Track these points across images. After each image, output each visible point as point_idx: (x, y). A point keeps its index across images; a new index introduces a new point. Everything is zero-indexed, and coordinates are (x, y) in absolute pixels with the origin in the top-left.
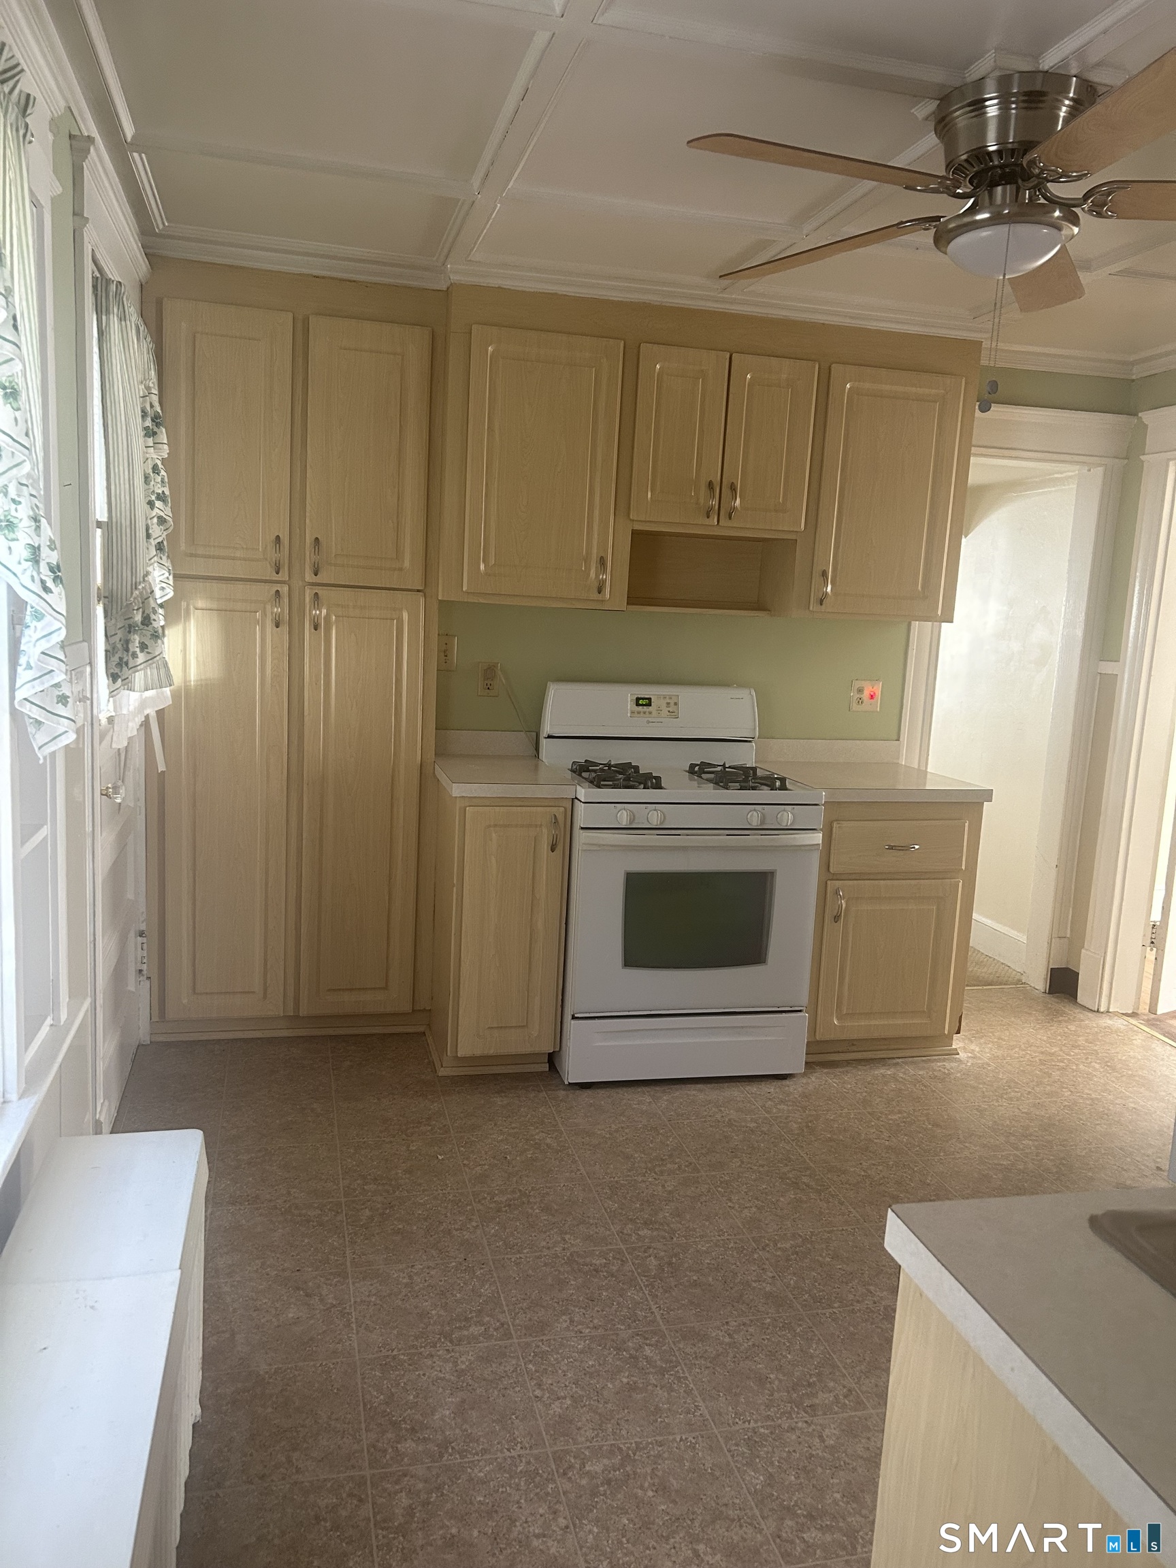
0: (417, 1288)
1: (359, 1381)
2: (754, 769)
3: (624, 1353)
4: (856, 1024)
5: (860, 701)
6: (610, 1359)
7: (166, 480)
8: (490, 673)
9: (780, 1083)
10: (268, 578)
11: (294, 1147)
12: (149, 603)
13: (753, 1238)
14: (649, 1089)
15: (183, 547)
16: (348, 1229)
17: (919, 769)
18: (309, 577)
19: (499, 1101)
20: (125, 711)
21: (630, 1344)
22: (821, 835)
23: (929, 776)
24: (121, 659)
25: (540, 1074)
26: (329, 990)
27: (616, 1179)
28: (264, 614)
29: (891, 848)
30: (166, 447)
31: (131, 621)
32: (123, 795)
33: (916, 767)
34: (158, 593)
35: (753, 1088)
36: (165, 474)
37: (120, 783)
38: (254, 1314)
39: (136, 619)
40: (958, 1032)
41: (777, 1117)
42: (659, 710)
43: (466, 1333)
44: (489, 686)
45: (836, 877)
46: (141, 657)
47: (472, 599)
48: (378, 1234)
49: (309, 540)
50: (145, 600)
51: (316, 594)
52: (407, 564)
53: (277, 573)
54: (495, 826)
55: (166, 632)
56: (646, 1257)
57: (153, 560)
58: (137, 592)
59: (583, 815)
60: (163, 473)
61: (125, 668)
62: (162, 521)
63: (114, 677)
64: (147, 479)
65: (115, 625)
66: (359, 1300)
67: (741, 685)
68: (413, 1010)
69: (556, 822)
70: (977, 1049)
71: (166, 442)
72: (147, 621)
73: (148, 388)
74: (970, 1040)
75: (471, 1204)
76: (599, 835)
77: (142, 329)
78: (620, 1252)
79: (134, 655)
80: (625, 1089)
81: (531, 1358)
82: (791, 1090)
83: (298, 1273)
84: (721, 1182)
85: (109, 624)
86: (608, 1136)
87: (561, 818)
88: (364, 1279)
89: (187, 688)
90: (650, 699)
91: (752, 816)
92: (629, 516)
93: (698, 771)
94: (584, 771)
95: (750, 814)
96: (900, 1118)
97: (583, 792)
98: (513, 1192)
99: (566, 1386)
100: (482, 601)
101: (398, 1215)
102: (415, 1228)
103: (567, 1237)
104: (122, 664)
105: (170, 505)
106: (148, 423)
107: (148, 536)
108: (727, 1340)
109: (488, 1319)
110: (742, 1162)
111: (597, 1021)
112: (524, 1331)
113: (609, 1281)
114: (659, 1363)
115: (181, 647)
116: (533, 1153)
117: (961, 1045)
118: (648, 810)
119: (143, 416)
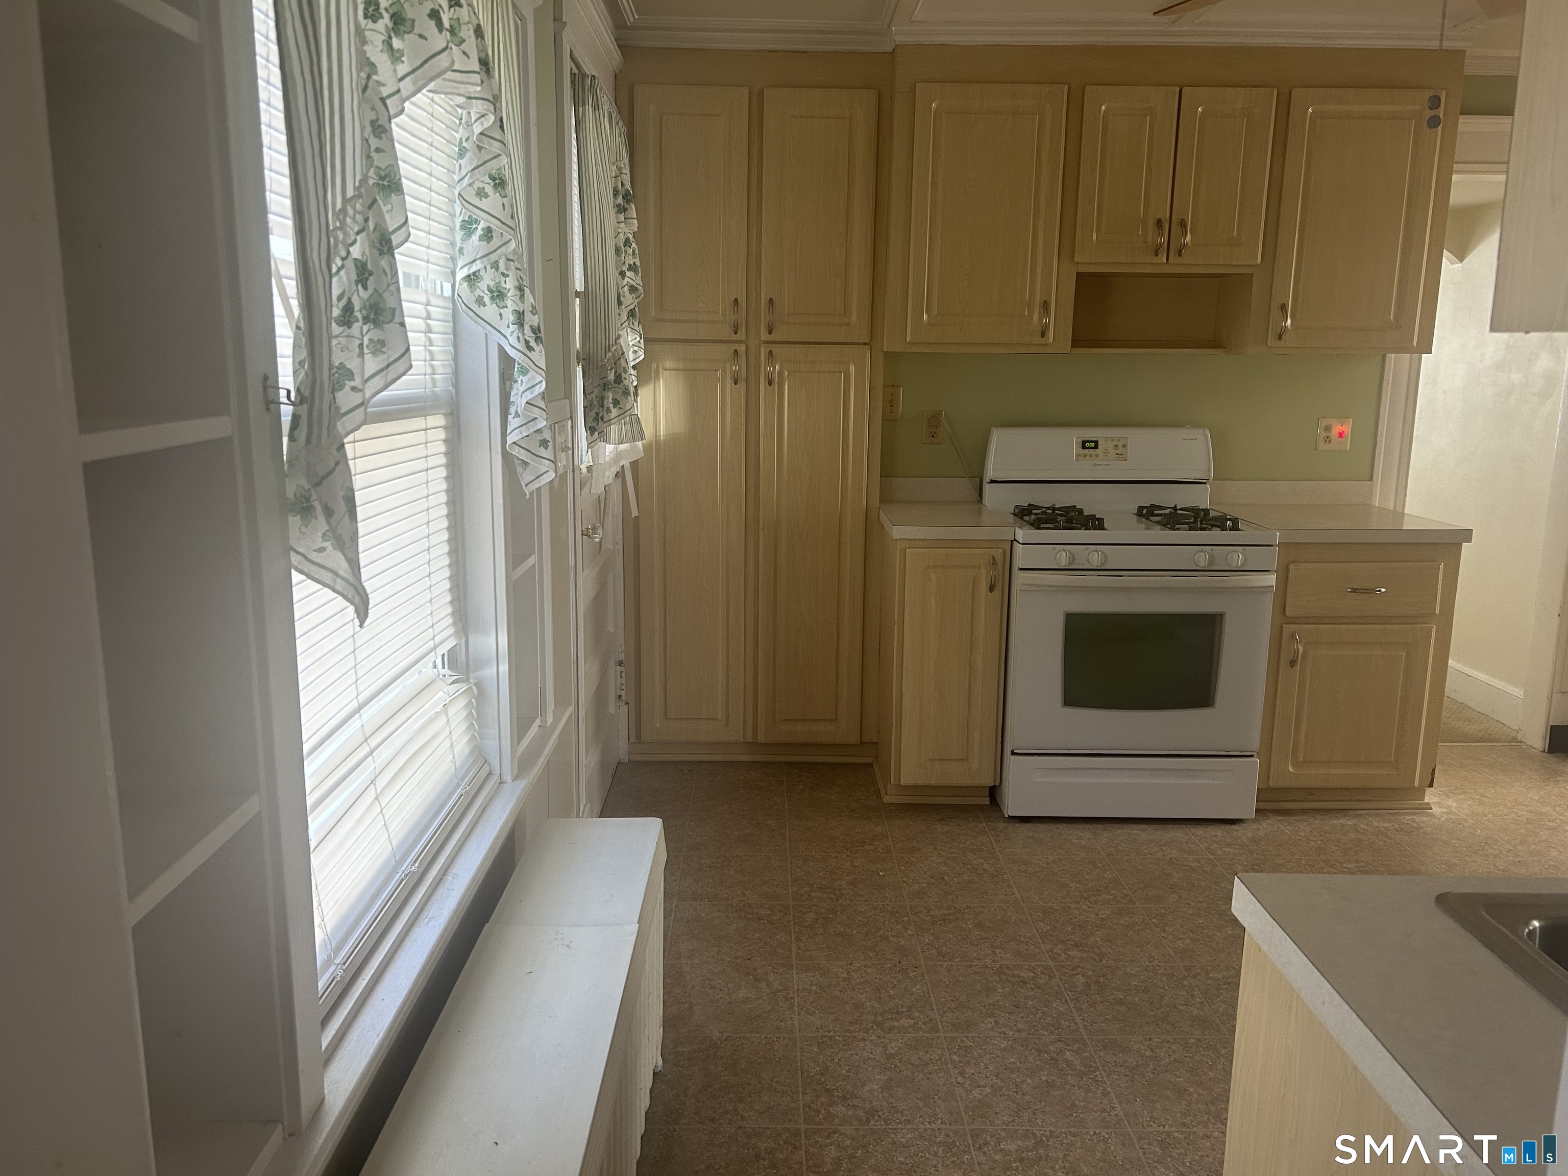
0: (854, 982)
1: (799, 1054)
2: (1206, 511)
3: (1045, 1055)
4: (1314, 772)
5: (1328, 440)
6: (1031, 1059)
7: (637, 251)
8: (934, 420)
9: (1228, 827)
10: (728, 339)
11: (750, 856)
12: (620, 364)
13: (1184, 967)
14: (1090, 827)
15: (653, 313)
16: (794, 928)
17: (1394, 511)
18: (764, 336)
19: (939, 827)
20: (601, 461)
21: (1052, 1048)
22: (1274, 577)
23: (1406, 518)
24: (597, 414)
25: (981, 807)
26: (785, 720)
27: (1050, 904)
28: (724, 371)
29: (1354, 591)
30: (635, 221)
31: (604, 381)
32: (601, 535)
33: (1392, 508)
34: (631, 356)
35: (1200, 831)
36: (636, 246)
37: (598, 524)
38: (710, 991)
39: (610, 378)
40: (1431, 785)
41: (1221, 859)
42: (1106, 452)
43: (897, 1024)
44: (933, 434)
45: (1292, 621)
46: (614, 412)
47: (915, 349)
48: (821, 934)
49: (764, 301)
50: (617, 361)
51: (770, 351)
52: (854, 319)
53: (736, 333)
54: (935, 566)
55: (639, 392)
56: (1075, 975)
57: (624, 325)
58: (610, 354)
59: (1022, 557)
60: (634, 245)
61: (601, 423)
62: (633, 289)
63: (591, 430)
64: (618, 251)
65: (592, 383)
66: (801, 988)
67: (1196, 425)
68: (861, 743)
69: (995, 562)
70: (1454, 805)
71: (635, 217)
72: (619, 379)
73: (619, 169)
74: (1447, 795)
75: (908, 916)
76: (1040, 575)
77: (614, 116)
78: (1047, 967)
79: (608, 411)
80: (1065, 825)
81: (955, 1050)
82: (1240, 834)
83: (749, 961)
84: (1157, 915)
85: (586, 384)
86: (1044, 866)
87: (999, 559)
88: (807, 971)
89: (657, 442)
90: (1096, 442)
91: (1199, 556)
92: (1073, 257)
93: (1146, 513)
94: (1023, 513)
95: (1197, 555)
96: (1356, 867)
97: (1021, 534)
98: (949, 908)
99: (987, 1077)
100: (925, 350)
101: (840, 920)
102: (855, 932)
103: (998, 951)
104: (598, 418)
105: (640, 274)
106: (620, 200)
107: (620, 303)
108: (1148, 1053)
109: (917, 1014)
110: (1180, 898)
111: (1036, 758)
112: (950, 1027)
113: (1036, 992)
114: (1078, 1067)
115: (651, 405)
116: (970, 876)
117: (1435, 800)
118: (1087, 552)
119: (614, 195)
